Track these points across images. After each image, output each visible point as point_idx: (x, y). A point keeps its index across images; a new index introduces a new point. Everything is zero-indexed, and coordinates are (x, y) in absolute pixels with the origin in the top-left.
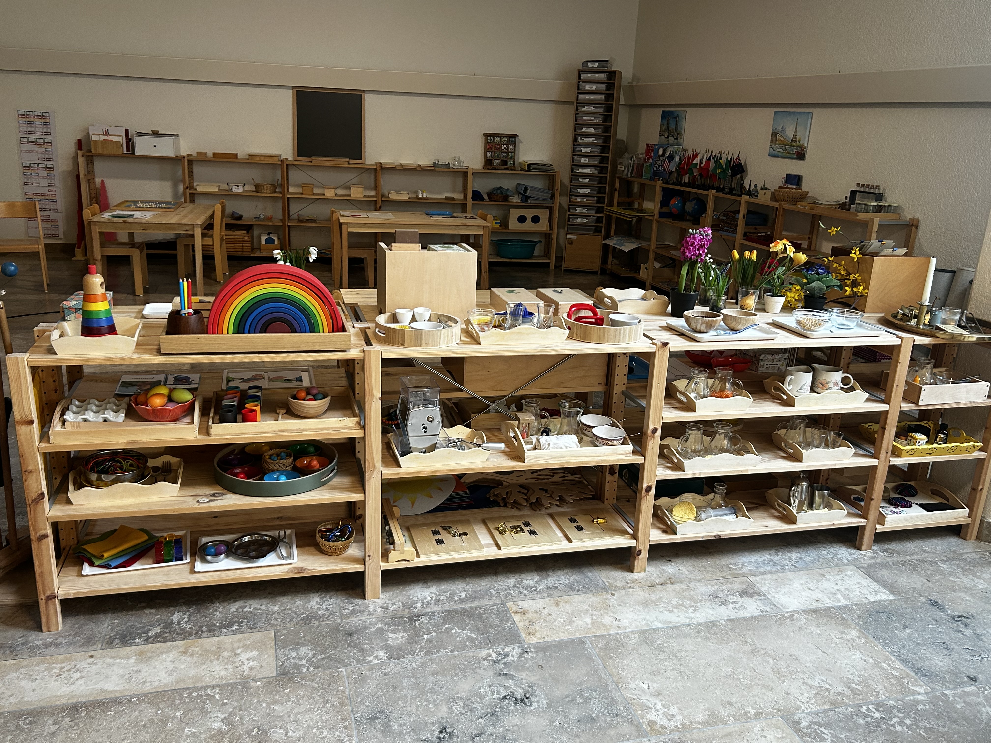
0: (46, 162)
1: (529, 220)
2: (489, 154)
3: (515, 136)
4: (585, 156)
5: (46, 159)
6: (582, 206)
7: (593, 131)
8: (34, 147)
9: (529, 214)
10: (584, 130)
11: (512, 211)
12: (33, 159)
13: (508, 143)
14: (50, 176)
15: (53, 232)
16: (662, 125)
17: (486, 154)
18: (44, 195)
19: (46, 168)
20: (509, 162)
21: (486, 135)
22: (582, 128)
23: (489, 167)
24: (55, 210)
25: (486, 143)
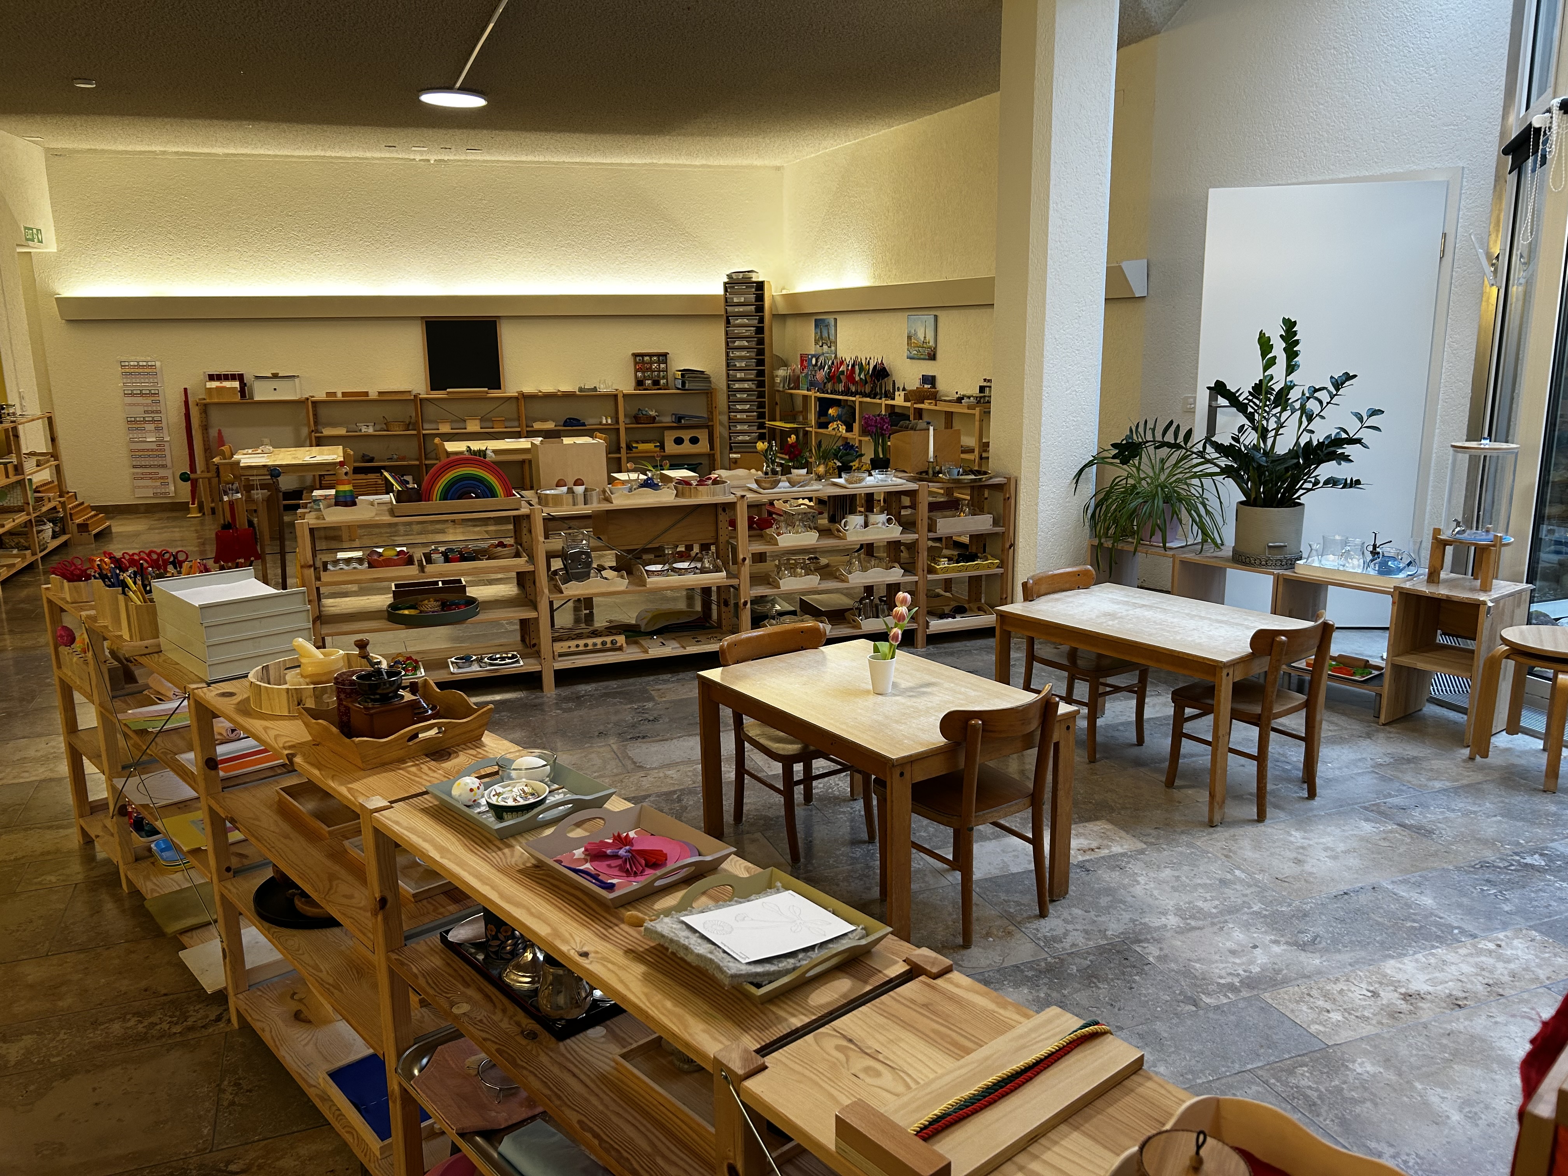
0: (153, 415)
1: (687, 442)
2: (639, 374)
3: (665, 355)
4: (741, 370)
5: (152, 412)
6: (742, 422)
7: (746, 344)
8: (140, 400)
9: (686, 435)
10: (737, 344)
11: (666, 433)
12: (138, 412)
13: (659, 363)
14: (158, 429)
15: (163, 491)
16: (816, 333)
17: (636, 375)
18: (152, 450)
19: (153, 421)
20: (662, 382)
21: (635, 355)
22: (735, 342)
23: (641, 388)
24: (164, 466)
25: (636, 363)
